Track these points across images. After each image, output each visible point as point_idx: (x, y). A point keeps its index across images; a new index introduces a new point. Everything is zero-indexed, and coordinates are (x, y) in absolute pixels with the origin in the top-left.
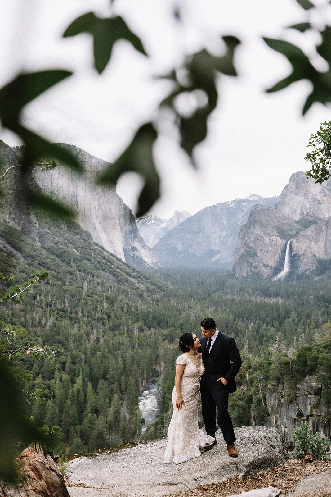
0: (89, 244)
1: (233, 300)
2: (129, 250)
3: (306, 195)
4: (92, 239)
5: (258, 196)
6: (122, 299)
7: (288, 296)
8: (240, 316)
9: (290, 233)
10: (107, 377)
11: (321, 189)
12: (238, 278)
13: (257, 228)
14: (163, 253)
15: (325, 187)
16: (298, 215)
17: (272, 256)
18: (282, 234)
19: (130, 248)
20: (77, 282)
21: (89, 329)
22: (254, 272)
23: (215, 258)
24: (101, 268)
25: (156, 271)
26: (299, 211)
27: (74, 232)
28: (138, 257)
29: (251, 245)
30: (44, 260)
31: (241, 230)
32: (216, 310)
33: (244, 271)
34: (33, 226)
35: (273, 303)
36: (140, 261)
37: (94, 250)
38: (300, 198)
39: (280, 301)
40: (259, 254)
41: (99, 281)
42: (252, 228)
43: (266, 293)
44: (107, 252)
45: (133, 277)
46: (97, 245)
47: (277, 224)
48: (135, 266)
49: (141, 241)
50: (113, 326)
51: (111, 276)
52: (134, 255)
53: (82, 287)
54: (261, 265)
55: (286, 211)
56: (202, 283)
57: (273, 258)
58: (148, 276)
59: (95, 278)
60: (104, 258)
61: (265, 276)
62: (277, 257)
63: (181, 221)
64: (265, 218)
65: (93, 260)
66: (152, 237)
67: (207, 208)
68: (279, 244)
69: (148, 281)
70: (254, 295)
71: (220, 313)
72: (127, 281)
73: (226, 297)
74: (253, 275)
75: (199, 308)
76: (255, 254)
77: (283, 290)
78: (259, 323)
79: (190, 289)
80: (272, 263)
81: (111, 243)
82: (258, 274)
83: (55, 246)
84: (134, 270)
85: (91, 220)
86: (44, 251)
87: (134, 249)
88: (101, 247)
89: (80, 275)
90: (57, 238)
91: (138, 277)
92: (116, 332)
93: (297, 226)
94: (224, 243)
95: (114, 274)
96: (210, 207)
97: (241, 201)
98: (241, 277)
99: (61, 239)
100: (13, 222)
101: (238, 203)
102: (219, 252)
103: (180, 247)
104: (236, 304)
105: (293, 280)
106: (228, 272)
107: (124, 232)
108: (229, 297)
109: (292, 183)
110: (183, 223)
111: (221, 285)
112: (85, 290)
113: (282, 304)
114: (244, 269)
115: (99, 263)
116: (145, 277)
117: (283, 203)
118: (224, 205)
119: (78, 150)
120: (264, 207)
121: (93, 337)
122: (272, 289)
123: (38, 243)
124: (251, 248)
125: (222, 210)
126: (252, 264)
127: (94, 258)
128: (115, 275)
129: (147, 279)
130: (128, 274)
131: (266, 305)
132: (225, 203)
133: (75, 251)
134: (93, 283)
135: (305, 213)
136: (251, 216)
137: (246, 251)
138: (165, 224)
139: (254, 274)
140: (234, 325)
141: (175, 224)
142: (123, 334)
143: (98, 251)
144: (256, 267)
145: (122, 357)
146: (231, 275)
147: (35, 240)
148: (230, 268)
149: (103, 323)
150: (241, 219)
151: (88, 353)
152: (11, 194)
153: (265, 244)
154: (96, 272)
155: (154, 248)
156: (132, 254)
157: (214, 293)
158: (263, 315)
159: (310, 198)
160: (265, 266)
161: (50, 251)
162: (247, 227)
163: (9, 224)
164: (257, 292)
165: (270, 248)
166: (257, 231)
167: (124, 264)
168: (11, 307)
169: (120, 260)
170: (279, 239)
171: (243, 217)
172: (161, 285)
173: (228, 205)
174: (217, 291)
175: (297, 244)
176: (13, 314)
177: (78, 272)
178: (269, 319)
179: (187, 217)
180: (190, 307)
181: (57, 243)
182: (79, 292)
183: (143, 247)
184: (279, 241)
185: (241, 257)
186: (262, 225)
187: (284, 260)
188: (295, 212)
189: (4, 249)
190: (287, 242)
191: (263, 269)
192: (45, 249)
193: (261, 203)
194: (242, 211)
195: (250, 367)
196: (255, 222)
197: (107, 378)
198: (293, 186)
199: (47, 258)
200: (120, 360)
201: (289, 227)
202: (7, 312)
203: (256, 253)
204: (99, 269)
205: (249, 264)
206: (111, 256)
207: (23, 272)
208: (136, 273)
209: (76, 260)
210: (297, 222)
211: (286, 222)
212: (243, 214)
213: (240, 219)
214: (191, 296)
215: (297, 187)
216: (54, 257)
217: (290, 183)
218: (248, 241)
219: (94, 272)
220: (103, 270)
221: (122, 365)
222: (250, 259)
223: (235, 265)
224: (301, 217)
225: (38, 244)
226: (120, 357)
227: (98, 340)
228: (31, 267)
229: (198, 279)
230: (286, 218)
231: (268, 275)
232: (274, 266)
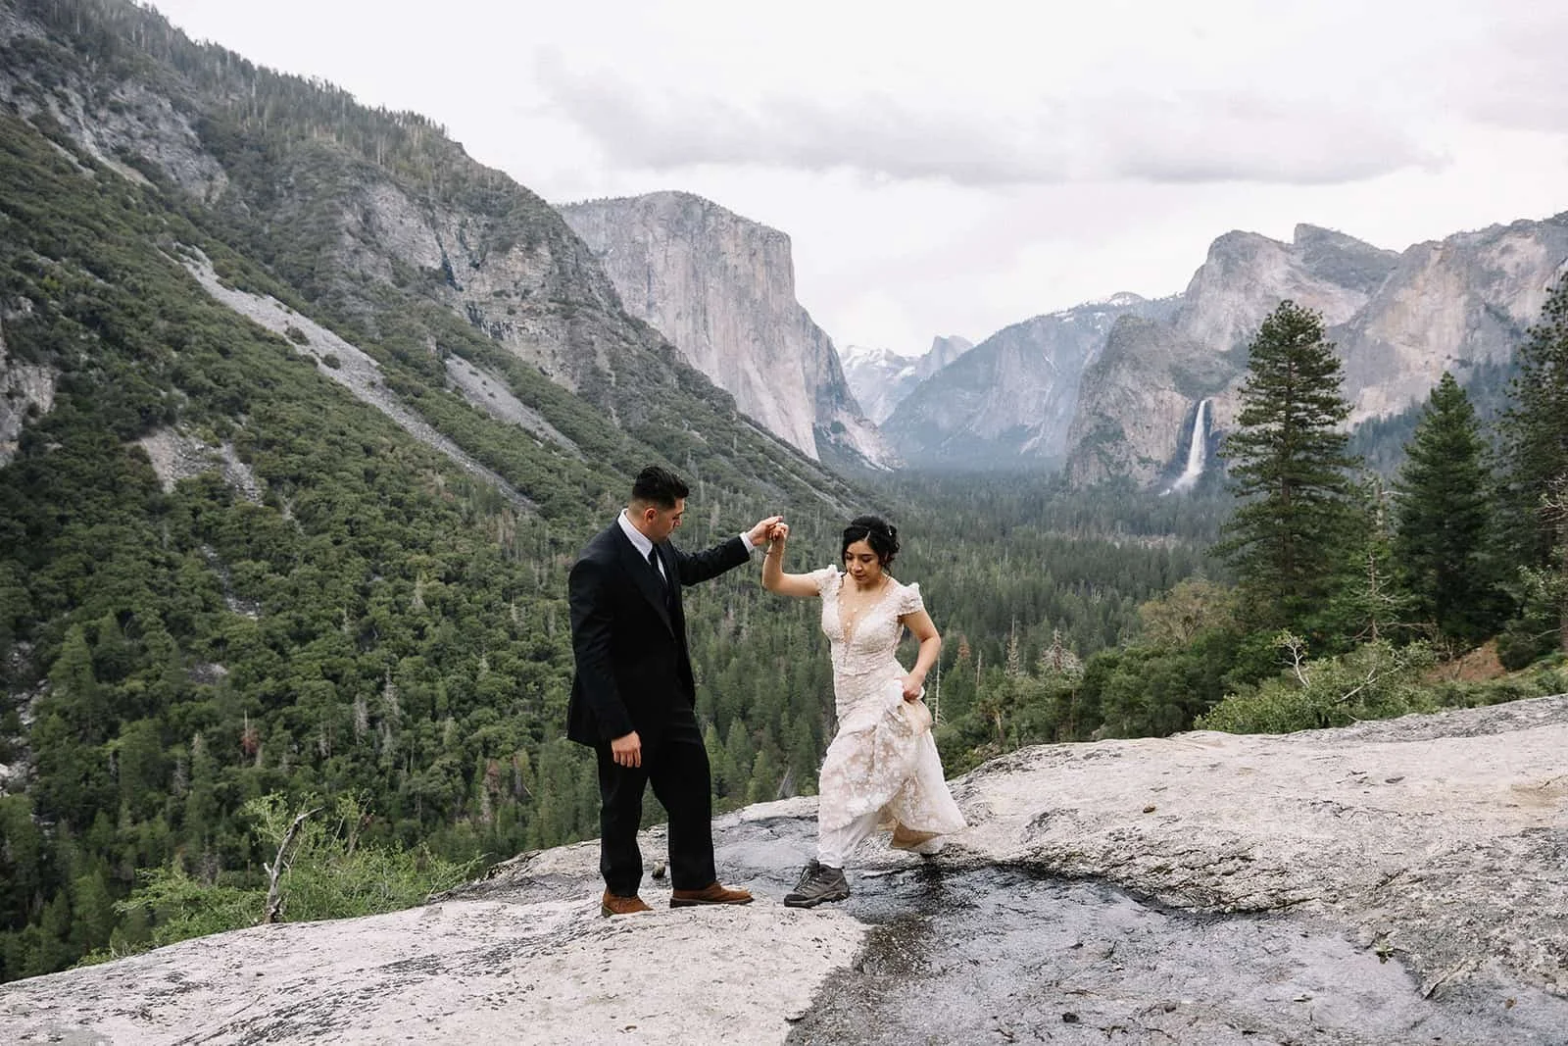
0: (729, 418)
1: (1059, 543)
2: (827, 432)
3: (1247, 289)
4: (734, 406)
5: (1133, 296)
6: (799, 542)
7: (1194, 530)
8: (1072, 579)
9: (1207, 382)
10: (750, 712)
11: (1289, 272)
12: (1078, 490)
13: (1124, 371)
14: (907, 436)
15: (1299, 268)
16: (1228, 337)
17: (1160, 437)
18: (1187, 384)
19: (829, 426)
20: (699, 505)
21: (718, 608)
22: (1117, 476)
23: (1028, 445)
24: (753, 472)
25: (888, 477)
26: (1230, 328)
27: (694, 393)
28: (846, 446)
29: (1110, 413)
30: (626, 458)
31: (1087, 377)
32: (1016, 566)
33: (1093, 475)
34: (603, 382)
35: (1154, 549)
36: (851, 454)
37: (740, 433)
38: (1234, 297)
39: (1172, 543)
40: (1129, 433)
41: (749, 500)
42: (1112, 372)
43: (1141, 525)
44: (771, 435)
45: (827, 491)
46: (748, 420)
47: (1173, 360)
48: (838, 467)
49: (854, 408)
50: (775, 601)
51: (777, 492)
52: (837, 440)
53: (709, 516)
54: (1134, 459)
55: (1199, 328)
56: (991, 502)
57: (1162, 443)
58: (862, 486)
59: (741, 495)
60: (762, 450)
61: (1143, 485)
62: (1173, 440)
63: (949, 359)
64: (1145, 347)
65: (736, 454)
66: (881, 399)
67: (1008, 328)
68: (1178, 408)
69: (864, 500)
70: (1113, 528)
71: (1023, 572)
72: (813, 501)
73: (1043, 536)
74: (1113, 484)
75: (976, 560)
76: (1120, 435)
77: (1182, 518)
78: (1113, 595)
79: (960, 518)
80: (1160, 454)
81: (784, 417)
82: (1125, 481)
83: (652, 425)
84: (832, 475)
85: (739, 364)
86: (627, 438)
87: (838, 428)
88: (758, 426)
89: (706, 489)
90: (657, 407)
91: (838, 493)
92: (781, 615)
93: (1225, 366)
94: (1050, 410)
95: (784, 484)
96: (1016, 326)
97: (1093, 309)
98: (1083, 488)
99: (665, 410)
100: (561, 374)
101: (1084, 312)
102: (1037, 430)
103: (944, 421)
104: (1063, 552)
105: (1209, 495)
106: (1055, 475)
107: (814, 391)
108: (1052, 534)
109: (1213, 262)
110: (953, 365)
111: (1035, 508)
112: (714, 521)
113: (1176, 550)
114: (1093, 469)
115: (750, 461)
116: (856, 491)
117: (1191, 310)
118: (1049, 321)
119: (707, 204)
120: (1144, 322)
121: (727, 625)
122: (1155, 517)
123: (615, 418)
124: (1109, 419)
125: (1045, 331)
126: (1110, 458)
127: (739, 451)
128: (786, 487)
129: (862, 495)
130: (817, 485)
131: (1135, 553)
132: (1052, 315)
133: (697, 434)
134: (735, 506)
135: (1245, 331)
136: (1110, 343)
137: (1098, 427)
138: (912, 368)
139: (1116, 481)
140: (1052, 600)
141: (935, 367)
142: (797, 619)
143: (749, 434)
144: (1120, 466)
145: (788, 671)
146: (1061, 483)
147: (609, 412)
148: (1061, 468)
149: (752, 595)
150: (1090, 351)
151: (712, 658)
152: (554, 312)
153: (1144, 410)
154: (742, 482)
155: (886, 424)
156: (832, 439)
157: (1016, 525)
158: (1125, 577)
159: (1259, 295)
160: (1143, 461)
161: (642, 436)
162: (1102, 369)
163: (553, 379)
164: (1119, 523)
165: (1156, 419)
166: (1126, 378)
167: (810, 461)
168: (547, 561)
169: (798, 453)
170: (1178, 397)
171: (1094, 346)
172: (894, 509)
173: (1061, 319)
174: (1025, 519)
175: (1224, 408)
176: (550, 575)
177: (702, 483)
178: (1140, 586)
179: (963, 350)
180: (955, 559)
181: (655, 419)
182: (700, 525)
183: (858, 422)
184: (1180, 402)
185: (1085, 441)
186: (1136, 364)
187: (1189, 446)
188: (1219, 331)
189: (538, 433)
190: (1198, 404)
191: (1137, 468)
192: (630, 431)
193: (1141, 313)
194: (1094, 332)
195: (1010, 700)
196: (1121, 358)
197: (750, 716)
198: (1216, 267)
199: (633, 451)
200: (782, 678)
201: (1206, 369)
202: (537, 571)
203: (1122, 431)
204: (750, 475)
205: (1104, 458)
206: (779, 446)
207: (578, 484)
208: (836, 482)
209: (698, 456)
210: (1225, 355)
211: (1196, 355)
212: (1095, 340)
213: (1087, 352)
214: (960, 535)
215: (1227, 270)
216: (648, 449)
217: (1209, 259)
218: (1103, 402)
219: (739, 482)
220: (760, 476)
221: (785, 687)
222: (1107, 446)
223: (1069, 459)
224: (1233, 342)
225: (617, 421)
226: (782, 670)
227: (737, 632)
228: (597, 473)
229: (983, 495)
230: (1197, 346)
231: (1150, 482)
232: (1164, 462)
